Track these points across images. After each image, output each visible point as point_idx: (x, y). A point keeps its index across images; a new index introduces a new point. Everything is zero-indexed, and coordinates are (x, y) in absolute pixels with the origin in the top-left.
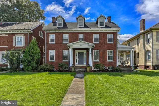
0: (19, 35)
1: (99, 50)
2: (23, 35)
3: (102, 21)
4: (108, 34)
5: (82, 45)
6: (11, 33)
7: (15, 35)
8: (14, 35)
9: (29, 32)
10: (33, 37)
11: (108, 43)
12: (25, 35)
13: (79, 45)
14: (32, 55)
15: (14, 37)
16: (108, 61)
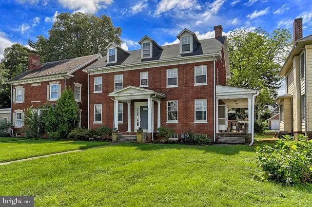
0: (54, 82)
1: (177, 101)
2: (59, 82)
3: (186, 42)
4: (195, 67)
5: (133, 94)
6: (44, 80)
7: (50, 83)
8: (47, 83)
9: (66, 77)
10: (74, 83)
11: (196, 84)
12: (61, 81)
13: (129, 95)
14: (61, 114)
15: (48, 86)
16: (196, 122)
